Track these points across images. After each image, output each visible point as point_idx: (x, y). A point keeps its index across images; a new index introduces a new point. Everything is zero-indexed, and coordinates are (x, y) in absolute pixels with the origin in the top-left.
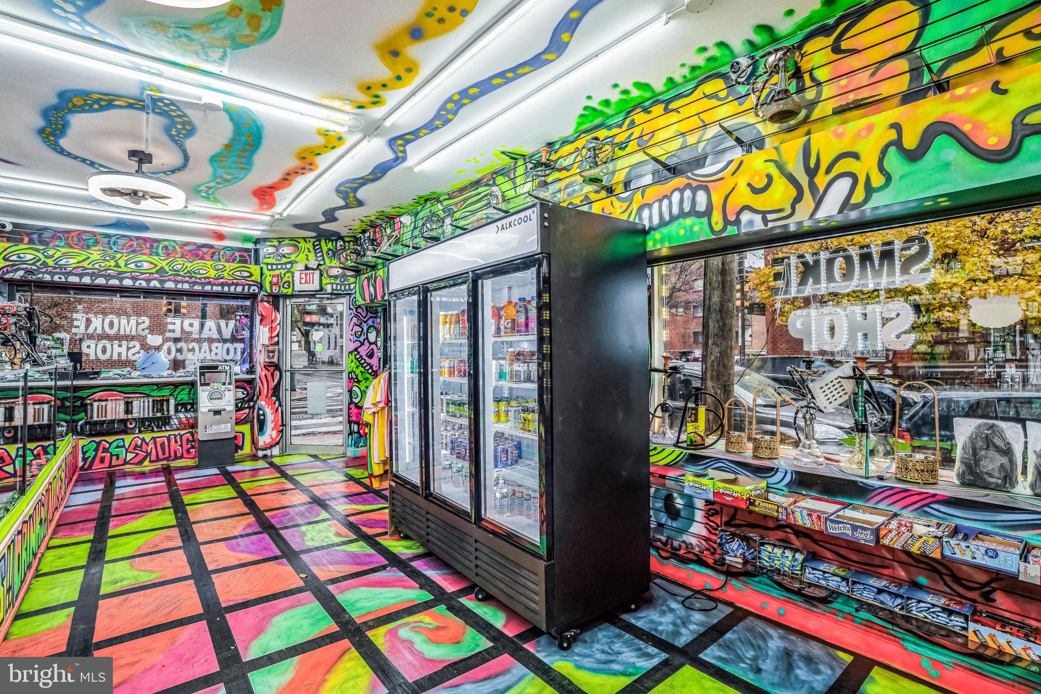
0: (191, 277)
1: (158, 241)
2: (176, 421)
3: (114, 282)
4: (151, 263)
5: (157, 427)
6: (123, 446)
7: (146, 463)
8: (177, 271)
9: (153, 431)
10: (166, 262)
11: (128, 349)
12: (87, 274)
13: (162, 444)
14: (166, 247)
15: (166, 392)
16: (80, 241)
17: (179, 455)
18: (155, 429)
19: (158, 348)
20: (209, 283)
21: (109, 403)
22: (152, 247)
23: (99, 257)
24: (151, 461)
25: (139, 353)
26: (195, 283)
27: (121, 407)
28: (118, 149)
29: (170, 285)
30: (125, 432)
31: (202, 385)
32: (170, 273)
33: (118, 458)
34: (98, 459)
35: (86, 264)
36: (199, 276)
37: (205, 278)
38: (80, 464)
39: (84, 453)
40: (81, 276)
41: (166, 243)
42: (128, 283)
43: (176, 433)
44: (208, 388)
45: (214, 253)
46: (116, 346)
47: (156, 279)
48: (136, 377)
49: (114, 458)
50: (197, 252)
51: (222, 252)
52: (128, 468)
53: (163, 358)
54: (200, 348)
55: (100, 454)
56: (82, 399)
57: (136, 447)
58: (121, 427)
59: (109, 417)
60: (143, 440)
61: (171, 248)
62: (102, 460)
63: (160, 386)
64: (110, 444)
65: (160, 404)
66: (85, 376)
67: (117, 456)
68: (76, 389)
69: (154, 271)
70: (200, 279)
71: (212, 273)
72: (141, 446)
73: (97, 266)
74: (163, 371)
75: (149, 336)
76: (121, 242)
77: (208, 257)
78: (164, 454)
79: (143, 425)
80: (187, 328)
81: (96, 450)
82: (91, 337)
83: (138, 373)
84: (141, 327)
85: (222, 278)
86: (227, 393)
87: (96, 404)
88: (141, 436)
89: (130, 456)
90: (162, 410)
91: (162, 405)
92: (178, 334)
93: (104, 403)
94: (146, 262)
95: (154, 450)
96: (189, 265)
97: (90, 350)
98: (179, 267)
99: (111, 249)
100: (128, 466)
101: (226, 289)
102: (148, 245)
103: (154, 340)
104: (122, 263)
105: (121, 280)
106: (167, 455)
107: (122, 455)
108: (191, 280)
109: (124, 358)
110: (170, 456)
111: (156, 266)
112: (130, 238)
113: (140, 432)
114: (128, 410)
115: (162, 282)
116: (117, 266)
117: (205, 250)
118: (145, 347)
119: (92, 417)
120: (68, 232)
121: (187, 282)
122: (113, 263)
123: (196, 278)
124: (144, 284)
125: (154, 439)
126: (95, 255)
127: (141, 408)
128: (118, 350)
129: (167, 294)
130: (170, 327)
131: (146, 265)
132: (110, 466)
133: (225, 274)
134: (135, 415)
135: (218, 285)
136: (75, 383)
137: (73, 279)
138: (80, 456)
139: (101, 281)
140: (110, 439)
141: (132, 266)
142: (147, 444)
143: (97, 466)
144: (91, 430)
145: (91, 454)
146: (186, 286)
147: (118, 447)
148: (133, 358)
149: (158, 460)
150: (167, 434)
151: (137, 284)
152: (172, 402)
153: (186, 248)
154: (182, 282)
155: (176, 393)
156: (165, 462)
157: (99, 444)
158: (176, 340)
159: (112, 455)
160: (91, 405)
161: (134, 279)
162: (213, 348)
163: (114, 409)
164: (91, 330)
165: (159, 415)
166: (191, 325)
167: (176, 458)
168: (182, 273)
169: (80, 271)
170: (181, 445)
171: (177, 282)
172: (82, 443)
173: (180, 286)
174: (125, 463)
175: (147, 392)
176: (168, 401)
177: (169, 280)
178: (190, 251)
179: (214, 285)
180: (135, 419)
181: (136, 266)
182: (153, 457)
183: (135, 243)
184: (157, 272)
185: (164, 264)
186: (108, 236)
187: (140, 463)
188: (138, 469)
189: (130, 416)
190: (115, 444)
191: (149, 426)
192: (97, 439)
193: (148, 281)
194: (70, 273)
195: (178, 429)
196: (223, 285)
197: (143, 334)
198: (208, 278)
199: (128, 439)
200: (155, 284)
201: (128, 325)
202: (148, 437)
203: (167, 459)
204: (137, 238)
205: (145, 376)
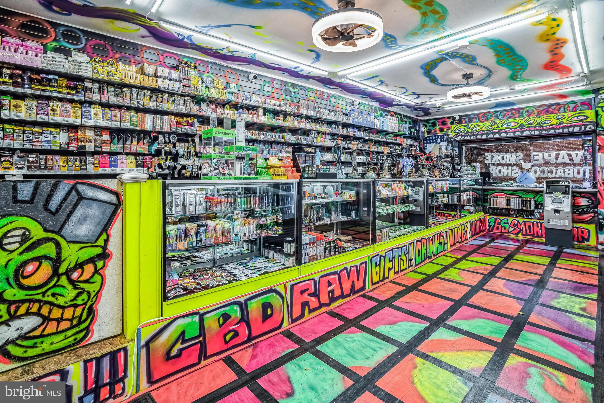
0: (540, 127)
1: (523, 109)
2: (538, 214)
3: (497, 136)
4: (515, 122)
5: (527, 216)
6: (508, 223)
7: (520, 235)
8: (531, 124)
9: (523, 217)
10: (524, 120)
11: (512, 170)
12: (484, 134)
13: (529, 226)
14: (527, 111)
15: (531, 196)
16: (483, 117)
17: (540, 234)
18: (525, 217)
19: (529, 170)
20: (553, 128)
21: (498, 199)
22: (519, 113)
23: (489, 124)
24: (522, 235)
25: (518, 173)
26: (543, 130)
27: (504, 202)
28: (458, 76)
29: (527, 133)
30: (509, 215)
31: (547, 193)
32: (527, 126)
33: (505, 229)
34: (495, 228)
35: (483, 129)
36: (545, 125)
37: (549, 126)
38: (488, 228)
39: (489, 223)
40: (482, 135)
41: (528, 109)
42: (504, 135)
43: (538, 221)
44: (552, 195)
45: (560, 108)
46: (505, 169)
47: (518, 131)
48: (515, 186)
49: (503, 228)
50: (548, 110)
51: (566, 106)
52: (510, 235)
53: (532, 176)
54: (557, 170)
55: (497, 225)
56: (487, 195)
57: (514, 225)
58: (506, 212)
59: (498, 206)
60: (518, 221)
61: (530, 112)
62: (498, 228)
63: (528, 192)
64: (501, 220)
65: (525, 202)
66: (490, 184)
67: (505, 227)
68: (484, 190)
69: (517, 126)
70: (546, 127)
71: (555, 122)
72: (517, 225)
73: (488, 129)
74: (531, 184)
75: (523, 163)
76: (503, 113)
77: (556, 111)
78: (530, 232)
79: (518, 213)
80: (547, 158)
81: (495, 222)
82: (493, 164)
83: (518, 184)
84: (519, 158)
85: (562, 124)
86: (565, 200)
87: (492, 199)
88: (517, 219)
89: (511, 229)
90: (525, 206)
91: (526, 203)
92: (541, 161)
93: (496, 199)
94: (513, 122)
95: (524, 228)
96: (538, 119)
97: (494, 171)
98: (532, 121)
99: (498, 118)
100: (510, 234)
101: (566, 130)
102: (517, 112)
103: (526, 165)
104: (500, 125)
105: (500, 134)
106: (532, 233)
107: (507, 227)
108: (540, 129)
109: (510, 175)
110: (534, 234)
111: (518, 123)
112: (507, 111)
113: (516, 217)
114: (508, 204)
115: (522, 132)
116: (498, 127)
117: (553, 107)
118: (522, 169)
119: (490, 205)
120: (479, 114)
121: (537, 130)
122: (496, 126)
123: (543, 126)
124: (512, 135)
125: (524, 222)
126: (488, 124)
127: (515, 203)
128: (506, 171)
129: (529, 138)
130: (536, 157)
131: (512, 124)
132: (501, 232)
133: (565, 120)
134: (512, 207)
135: (559, 129)
136: (484, 187)
137: (479, 137)
138: (488, 224)
139: (491, 136)
140: (501, 218)
141: (505, 126)
142: (521, 224)
143: (495, 230)
144: (492, 212)
145: (492, 224)
146: (537, 133)
147: (505, 223)
148: (514, 176)
149: (526, 235)
150: (532, 221)
151: (508, 135)
152: (533, 202)
153: (540, 109)
154: (534, 130)
155: (537, 197)
156: (531, 237)
157: (496, 219)
158: (539, 165)
159: (502, 227)
160: (490, 199)
161: (507, 133)
162: (566, 169)
163: (501, 202)
164: (493, 161)
165: (524, 208)
166: (550, 156)
167: (538, 236)
168: (534, 125)
169: (481, 132)
170: (541, 229)
171: (530, 131)
172: (488, 217)
173: (533, 133)
174: (509, 232)
175: (520, 195)
176: (530, 201)
177: (526, 130)
178: (543, 110)
179: (557, 128)
180: (513, 209)
181: (508, 125)
182: (524, 232)
183: (510, 113)
184: (519, 127)
185: (522, 121)
186: (496, 112)
187: (517, 234)
188: (514, 237)
189: (509, 207)
190: (503, 221)
191: (522, 214)
192: (495, 217)
193: (514, 132)
194: (478, 134)
195: (538, 219)
196: (563, 128)
197: (519, 162)
198: (552, 125)
199: (510, 219)
200: (518, 134)
201: (511, 158)
202: (521, 220)
203: (533, 235)
204: (511, 110)
205: (521, 186)
